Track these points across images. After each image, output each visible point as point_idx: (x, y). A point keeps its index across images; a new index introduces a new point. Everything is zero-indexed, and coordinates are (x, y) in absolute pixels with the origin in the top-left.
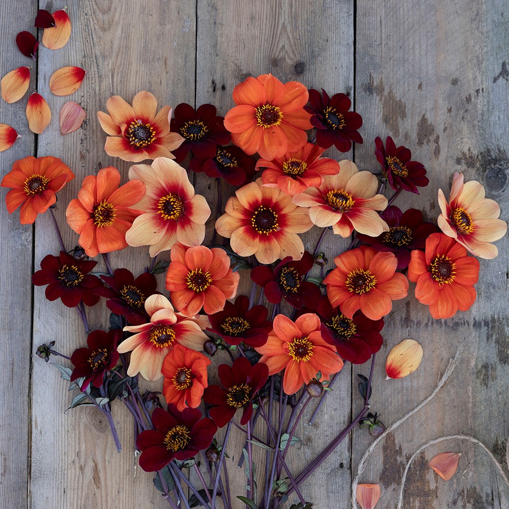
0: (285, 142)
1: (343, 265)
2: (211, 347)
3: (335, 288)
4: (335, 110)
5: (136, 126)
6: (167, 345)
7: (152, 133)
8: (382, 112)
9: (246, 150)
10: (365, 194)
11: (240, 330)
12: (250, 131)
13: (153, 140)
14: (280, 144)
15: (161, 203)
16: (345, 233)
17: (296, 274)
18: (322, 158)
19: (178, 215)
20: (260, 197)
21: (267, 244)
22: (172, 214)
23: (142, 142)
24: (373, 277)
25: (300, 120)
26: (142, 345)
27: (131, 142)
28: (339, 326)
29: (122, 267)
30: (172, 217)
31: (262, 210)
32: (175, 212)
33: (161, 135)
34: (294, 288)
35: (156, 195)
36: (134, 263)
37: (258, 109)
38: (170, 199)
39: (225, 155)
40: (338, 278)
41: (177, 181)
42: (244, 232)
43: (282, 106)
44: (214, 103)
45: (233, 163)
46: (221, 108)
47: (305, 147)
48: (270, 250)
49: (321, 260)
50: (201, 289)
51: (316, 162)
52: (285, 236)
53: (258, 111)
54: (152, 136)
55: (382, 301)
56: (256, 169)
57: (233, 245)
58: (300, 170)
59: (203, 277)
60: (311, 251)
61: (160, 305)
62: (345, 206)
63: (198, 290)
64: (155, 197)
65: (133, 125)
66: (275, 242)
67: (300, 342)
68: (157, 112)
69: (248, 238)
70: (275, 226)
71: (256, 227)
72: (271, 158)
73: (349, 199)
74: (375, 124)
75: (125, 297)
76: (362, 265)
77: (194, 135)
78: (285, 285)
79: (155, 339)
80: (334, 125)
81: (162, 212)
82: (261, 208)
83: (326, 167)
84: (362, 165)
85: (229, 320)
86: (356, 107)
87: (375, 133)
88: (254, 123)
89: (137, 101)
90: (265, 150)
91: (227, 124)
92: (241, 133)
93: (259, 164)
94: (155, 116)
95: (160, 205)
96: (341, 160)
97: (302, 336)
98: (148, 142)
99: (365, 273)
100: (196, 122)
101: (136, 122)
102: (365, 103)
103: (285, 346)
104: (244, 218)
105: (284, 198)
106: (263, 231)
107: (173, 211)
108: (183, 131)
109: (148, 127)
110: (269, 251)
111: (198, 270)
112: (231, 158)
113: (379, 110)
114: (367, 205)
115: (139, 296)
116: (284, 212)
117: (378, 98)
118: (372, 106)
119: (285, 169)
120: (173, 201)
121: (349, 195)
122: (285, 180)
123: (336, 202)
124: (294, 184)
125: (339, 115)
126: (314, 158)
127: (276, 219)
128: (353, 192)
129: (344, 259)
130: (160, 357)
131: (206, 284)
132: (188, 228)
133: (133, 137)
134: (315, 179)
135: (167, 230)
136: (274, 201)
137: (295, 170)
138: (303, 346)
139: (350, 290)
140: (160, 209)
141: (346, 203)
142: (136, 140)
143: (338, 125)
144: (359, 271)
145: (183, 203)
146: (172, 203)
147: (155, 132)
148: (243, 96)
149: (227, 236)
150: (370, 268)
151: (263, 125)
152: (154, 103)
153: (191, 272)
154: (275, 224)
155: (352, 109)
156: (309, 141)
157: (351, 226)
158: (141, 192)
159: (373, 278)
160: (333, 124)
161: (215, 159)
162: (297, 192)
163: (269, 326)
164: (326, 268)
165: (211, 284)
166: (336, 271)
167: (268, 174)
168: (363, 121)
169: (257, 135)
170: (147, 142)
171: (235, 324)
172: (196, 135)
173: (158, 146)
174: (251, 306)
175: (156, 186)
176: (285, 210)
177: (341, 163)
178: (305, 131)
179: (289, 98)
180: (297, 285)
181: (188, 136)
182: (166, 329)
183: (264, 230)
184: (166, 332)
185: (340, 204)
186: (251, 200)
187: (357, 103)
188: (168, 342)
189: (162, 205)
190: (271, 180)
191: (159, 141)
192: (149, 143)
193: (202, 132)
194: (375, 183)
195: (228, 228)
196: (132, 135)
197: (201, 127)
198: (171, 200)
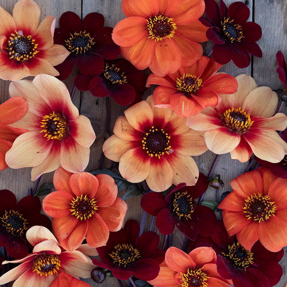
0: (179, 56)
1: (240, 189)
2: (99, 276)
3: (231, 214)
4: (232, 21)
5: (16, 38)
6: (52, 273)
7: (34, 45)
8: (283, 22)
9: (137, 64)
10: (264, 112)
11: (129, 260)
12: (141, 43)
13: (35, 53)
14: (174, 59)
15: (44, 122)
16: (244, 158)
17: (189, 198)
18: (218, 73)
19: (62, 135)
20: (151, 116)
21: (159, 167)
22: (56, 135)
23: (22, 57)
24: (273, 203)
25: (195, 32)
26: (25, 275)
27: (11, 56)
28: (236, 256)
29: (4, 188)
30: (56, 137)
31: (153, 131)
32: (59, 132)
33: (45, 48)
34: (187, 215)
35: (40, 112)
36: (17, 184)
37: (149, 21)
38: (53, 118)
39: (113, 70)
40: (234, 203)
41: (61, 99)
42: (134, 155)
43: (175, 17)
44: (102, 11)
45: (122, 79)
46: (110, 17)
47: (200, 61)
48: (162, 175)
49: (217, 184)
50: (85, 218)
51: (212, 78)
52: (178, 158)
53: (150, 23)
54: (34, 49)
55: (283, 232)
56: (147, 86)
57: (122, 170)
58: (195, 87)
59: (88, 205)
60: (206, 172)
61: (42, 237)
62: (243, 127)
63: (82, 218)
64: (38, 114)
65: (13, 37)
66: (167, 165)
67: (193, 273)
68: (40, 21)
69: (138, 161)
70: (168, 148)
71: (147, 150)
72: (164, 73)
73: (247, 118)
74: (275, 36)
75: (6, 224)
76: (260, 189)
77: (79, 47)
78: (178, 212)
79: (38, 269)
80: (232, 38)
81: (45, 131)
82: (152, 129)
83: (223, 84)
84: (261, 79)
85: (118, 248)
86: (255, 17)
87: (275, 45)
88: (145, 35)
89: (17, 9)
90: (156, 65)
91: (115, 38)
92: (131, 47)
93: (151, 81)
94: (38, 26)
95: (43, 123)
96: (238, 75)
97: (196, 267)
98: (30, 55)
99: (263, 198)
100: (82, 33)
101: (17, 33)
102: (265, 12)
103: (177, 276)
104: (133, 140)
105: (177, 119)
106: (154, 154)
107: (57, 131)
108: (68, 43)
109: (29, 39)
110: (160, 177)
111: (84, 196)
112: (120, 73)
113: (280, 20)
114: (266, 125)
115: (22, 222)
116: (177, 133)
117: (279, 7)
118: (272, 16)
119: (178, 85)
120: (56, 121)
121: (247, 113)
122: (179, 101)
123: (233, 122)
124: (188, 106)
125: (237, 26)
126: (210, 72)
127: (169, 141)
128: (251, 109)
129: (241, 183)
130: (45, 284)
131: (91, 212)
132: (72, 150)
133: (12, 50)
134: (212, 99)
135: (51, 150)
136: (167, 121)
137: (189, 88)
138: (197, 277)
139: (248, 217)
140: (43, 128)
141: (244, 124)
142: (16, 54)
143: (236, 38)
144: (258, 196)
145: (67, 122)
146: (56, 123)
147: (37, 45)
148: (133, 7)
149: (115, 160)
150: (269, 193)
151: (155, 38)
152: (37, 12)
153: (76, 198)
154: (168, 146)
155: (250, 20)
156: (205, 54)
157: (249, 150)
158: (23, 109)
159: (273, 205)
160: (230, 37)
161: (102, 75)
162: (191, 114)
163: (160, 257)
164: (222, 191)
165: (97, 211)
166: (232, 196)
167: (161, 93)
168: (263, 32)
169: (148, 48)
170: (28, 56)
171: (124, 253)
172: (81, 49)
173: (41, 60)
174: (141, 232)
175: (40, 102)
176: (178, 130)
177: (239, 78)
178: (200, 43)
179: (183, 8)
180: (190, 210)
181: (73, 49)
182: (50, 258)
183: (156, 153)
184: (50, 262)
185: (238, 125)
186: (142, 120)
187: (256, 13)
188: (53, 270)
189: (45, 123)
190: (163, 99)
191: (41, 54)
192: (31, 57)
193: (88, 45)
194: (274, 100)
195: (116, 151)
196: (11, 49)
197: (87, 38)
198: (55, 119)
